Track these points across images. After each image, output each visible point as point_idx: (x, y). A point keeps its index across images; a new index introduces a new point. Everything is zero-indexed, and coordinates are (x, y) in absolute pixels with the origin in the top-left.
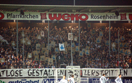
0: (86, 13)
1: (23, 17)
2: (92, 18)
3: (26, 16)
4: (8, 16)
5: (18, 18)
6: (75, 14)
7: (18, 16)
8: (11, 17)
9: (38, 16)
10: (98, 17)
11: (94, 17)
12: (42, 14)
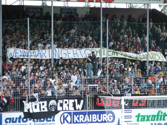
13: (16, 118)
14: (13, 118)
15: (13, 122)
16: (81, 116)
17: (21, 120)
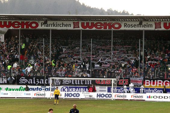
0: (120, 22)
1: (56, 26)
2: (125, 26)
3: (59, 25)
4: (42, 25)
5: (52, 26)
6: (108, 22)
7: (52, 24)
8: (45, 26)
9: (70, 24)
10: (131, 26)
11: (127, 26)
12: (75, 23)
13: (35, 88)
14: (34, 88)
15: (33, 90)
16: (73, 89)
17: (38, 89)
